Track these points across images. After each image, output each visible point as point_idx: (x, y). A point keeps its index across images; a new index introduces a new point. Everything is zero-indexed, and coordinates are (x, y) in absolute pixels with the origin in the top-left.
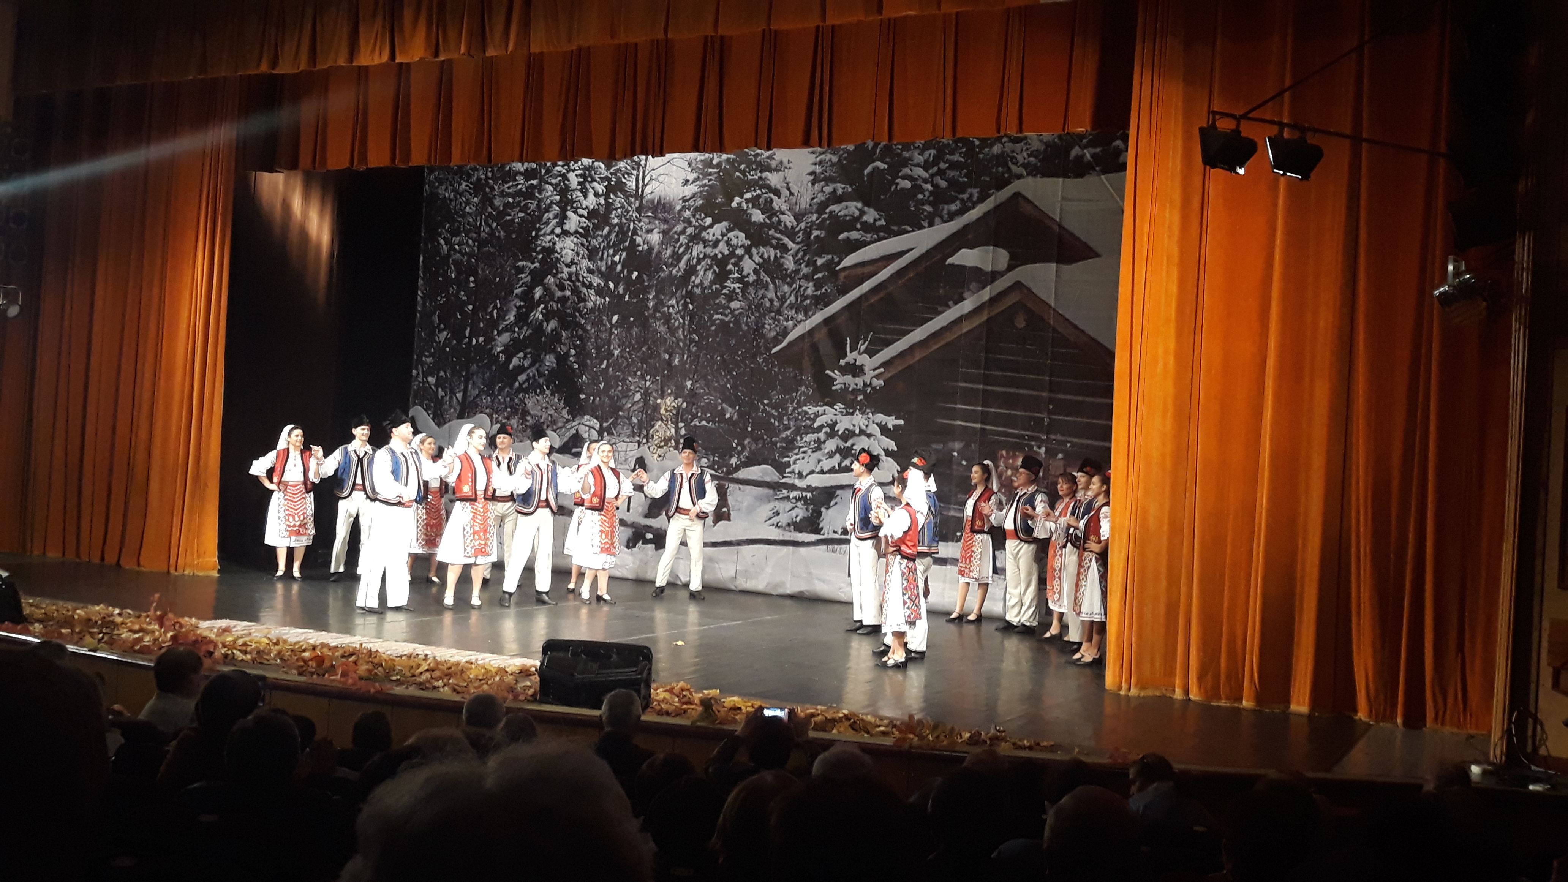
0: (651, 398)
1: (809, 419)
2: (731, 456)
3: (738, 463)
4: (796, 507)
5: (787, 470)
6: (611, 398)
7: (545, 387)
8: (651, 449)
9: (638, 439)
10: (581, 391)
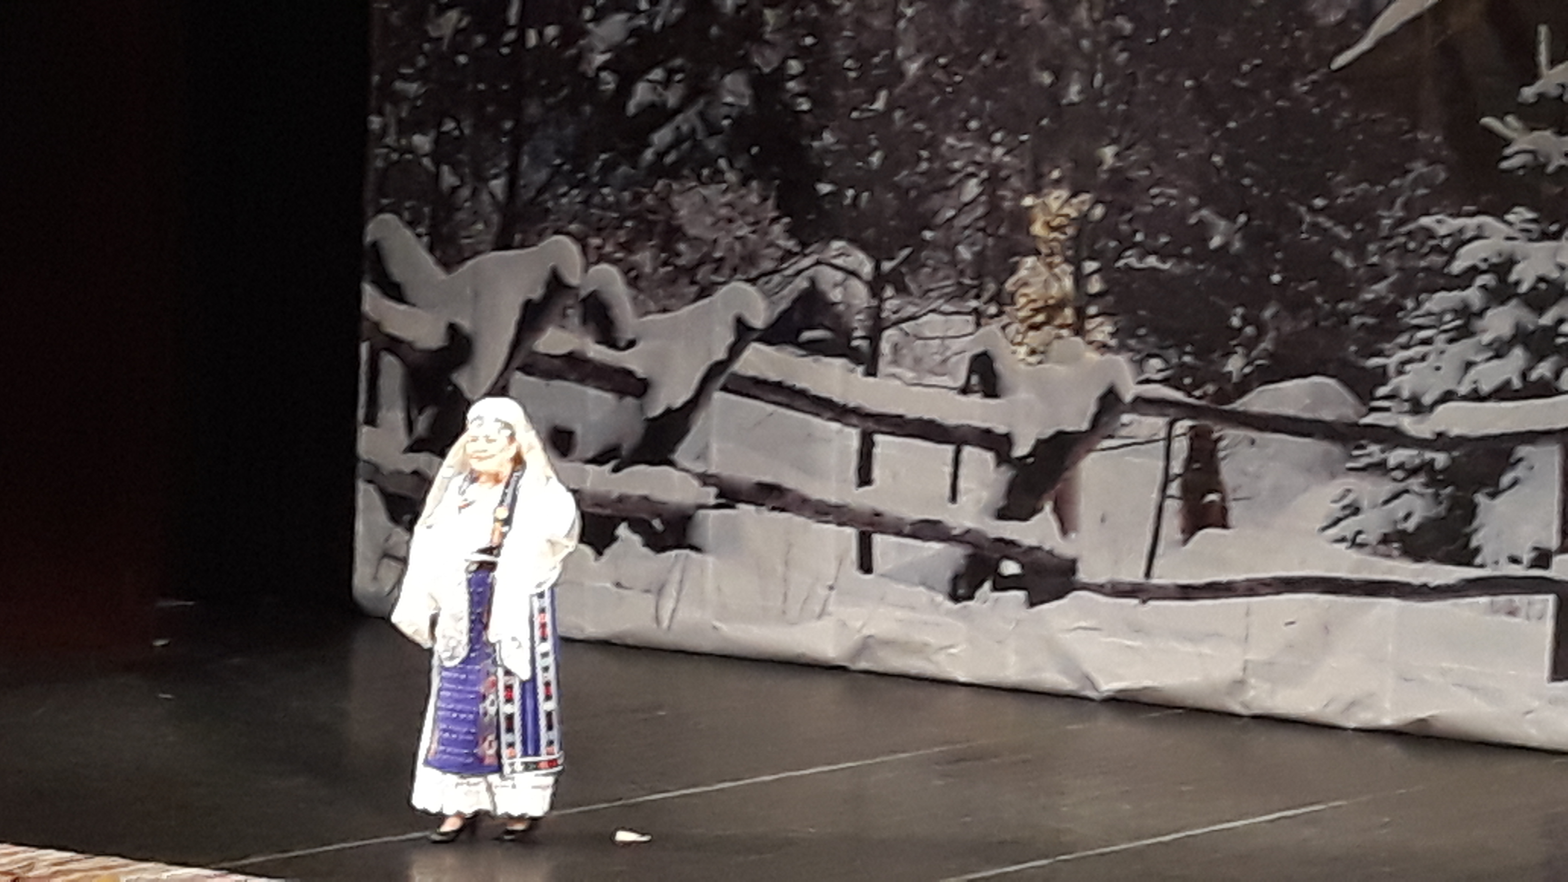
0: (1008, 194)
1: (1437, 249)
2: (1228, 354)
3: (1247, 370)
4: (1406, 491)
5: (1382, 391)
6: (902, 192)
7: (722, 163)
8: (1012, 329)
9: (974, 304)
10: (820, 175)
